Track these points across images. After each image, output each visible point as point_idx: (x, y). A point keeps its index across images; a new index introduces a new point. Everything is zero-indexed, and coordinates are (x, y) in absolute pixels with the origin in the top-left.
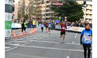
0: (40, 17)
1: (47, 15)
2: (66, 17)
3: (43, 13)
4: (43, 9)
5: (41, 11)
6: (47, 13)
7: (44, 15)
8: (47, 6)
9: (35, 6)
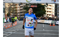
0: (16, 14)
1: (21, 13)
2: (35, 14)
3: (18, 11)
4: (18, 9)
5: (17, 10)
6: (21, 11)
7: (19, 13)
8: (21, 7)
9: (13, 7)
